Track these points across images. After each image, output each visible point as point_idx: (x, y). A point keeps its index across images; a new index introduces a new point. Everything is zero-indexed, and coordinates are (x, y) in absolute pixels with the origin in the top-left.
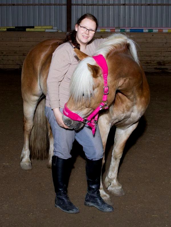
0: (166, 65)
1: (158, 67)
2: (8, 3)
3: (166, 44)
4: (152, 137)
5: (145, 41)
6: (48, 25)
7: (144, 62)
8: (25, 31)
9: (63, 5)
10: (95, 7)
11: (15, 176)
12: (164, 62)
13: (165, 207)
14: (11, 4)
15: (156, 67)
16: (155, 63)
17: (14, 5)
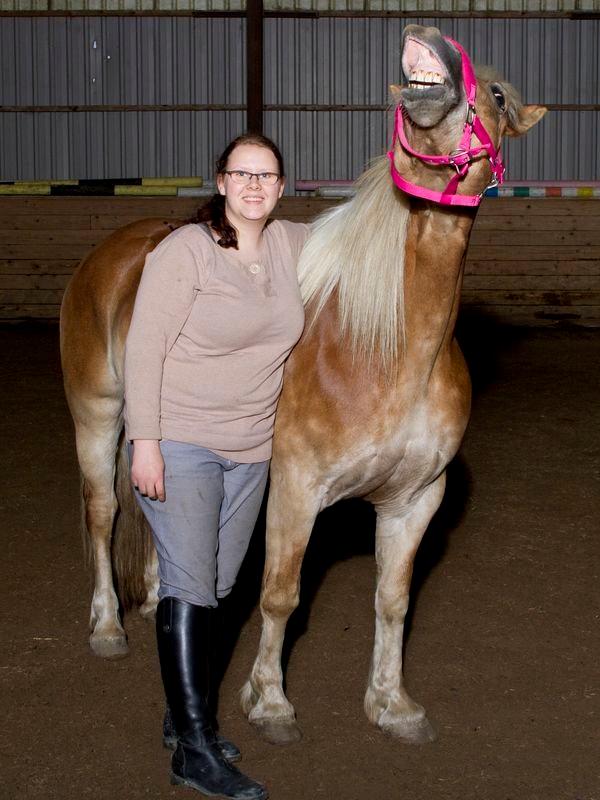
0: (573, 303)
1: (549, 309)
2: (57, 104)
3: (572, 234)
4: (528, 542)
5: (506, 227)
6: (188, 173)
7: (502, 293)
8: (113, 194)
9: (236, 110)
10: (340, 115)
11: (72, 680)
12: (566, 293)
13: (568, 781)
14: (64, 107)
15: (540, 309)
16: (538, 298)
17: (75, 109)
